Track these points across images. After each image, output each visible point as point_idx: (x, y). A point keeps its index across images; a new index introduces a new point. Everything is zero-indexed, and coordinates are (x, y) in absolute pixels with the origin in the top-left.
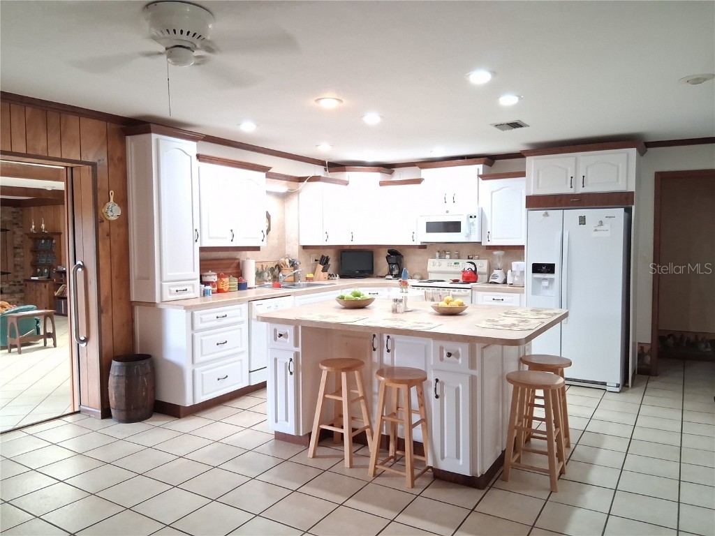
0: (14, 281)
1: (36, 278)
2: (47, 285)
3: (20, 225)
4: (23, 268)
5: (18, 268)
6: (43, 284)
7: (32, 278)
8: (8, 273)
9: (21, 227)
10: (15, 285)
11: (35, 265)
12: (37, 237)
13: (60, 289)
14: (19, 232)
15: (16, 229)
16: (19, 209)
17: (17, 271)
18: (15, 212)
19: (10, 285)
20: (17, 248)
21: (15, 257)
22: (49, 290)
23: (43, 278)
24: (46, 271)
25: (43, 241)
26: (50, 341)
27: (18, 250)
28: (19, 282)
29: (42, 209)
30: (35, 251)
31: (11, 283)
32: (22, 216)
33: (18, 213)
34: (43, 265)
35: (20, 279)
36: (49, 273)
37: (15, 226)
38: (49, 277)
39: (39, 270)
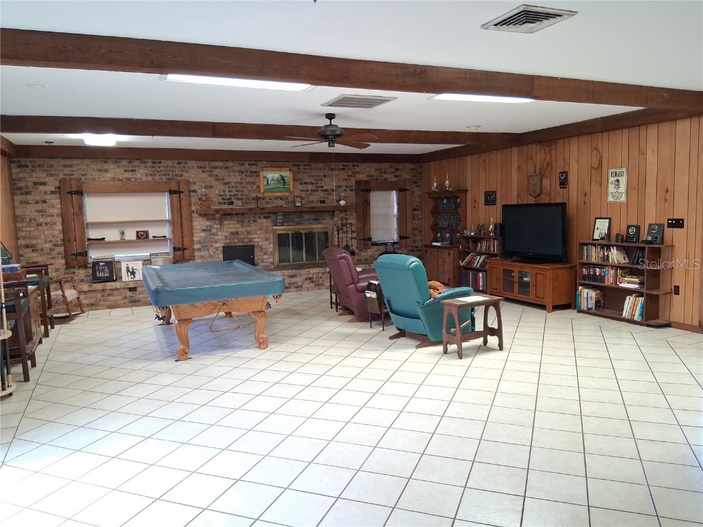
0: (412, 247)
1: (439, 244)
2: (452, 252)
3: (419, 184)
4: (420, 232)
5: (416, 232)
6: (446, 251)
7: (434, 244)
8: (407, 238)
9: (419, 186)
10: (413, 251)
11: (435, 228)
12: (438, 197)
13: (468, 258)
14: (418, 192)
15: (415, 189)
16: (418, 165)
17: (415, 235)
18: (414, 169)
19: (408, 251)
20: (415, 210)
21: (413, 219)
22: (454, 258)
23: (446, 243)
24: (448, 235)
25: (445, 201)
26: (493, 341)
27: (417, 212)
28: (417, 247)
29: (444, 163)
30: (435, 212)
31: (410, 248)
32: (420, 173)
33: (417, 170)
34: (444, 229)
35: (419, 244)
36: (451, 238)
37: (414, 185)
38: (451, 243)
39: (439, 235)
